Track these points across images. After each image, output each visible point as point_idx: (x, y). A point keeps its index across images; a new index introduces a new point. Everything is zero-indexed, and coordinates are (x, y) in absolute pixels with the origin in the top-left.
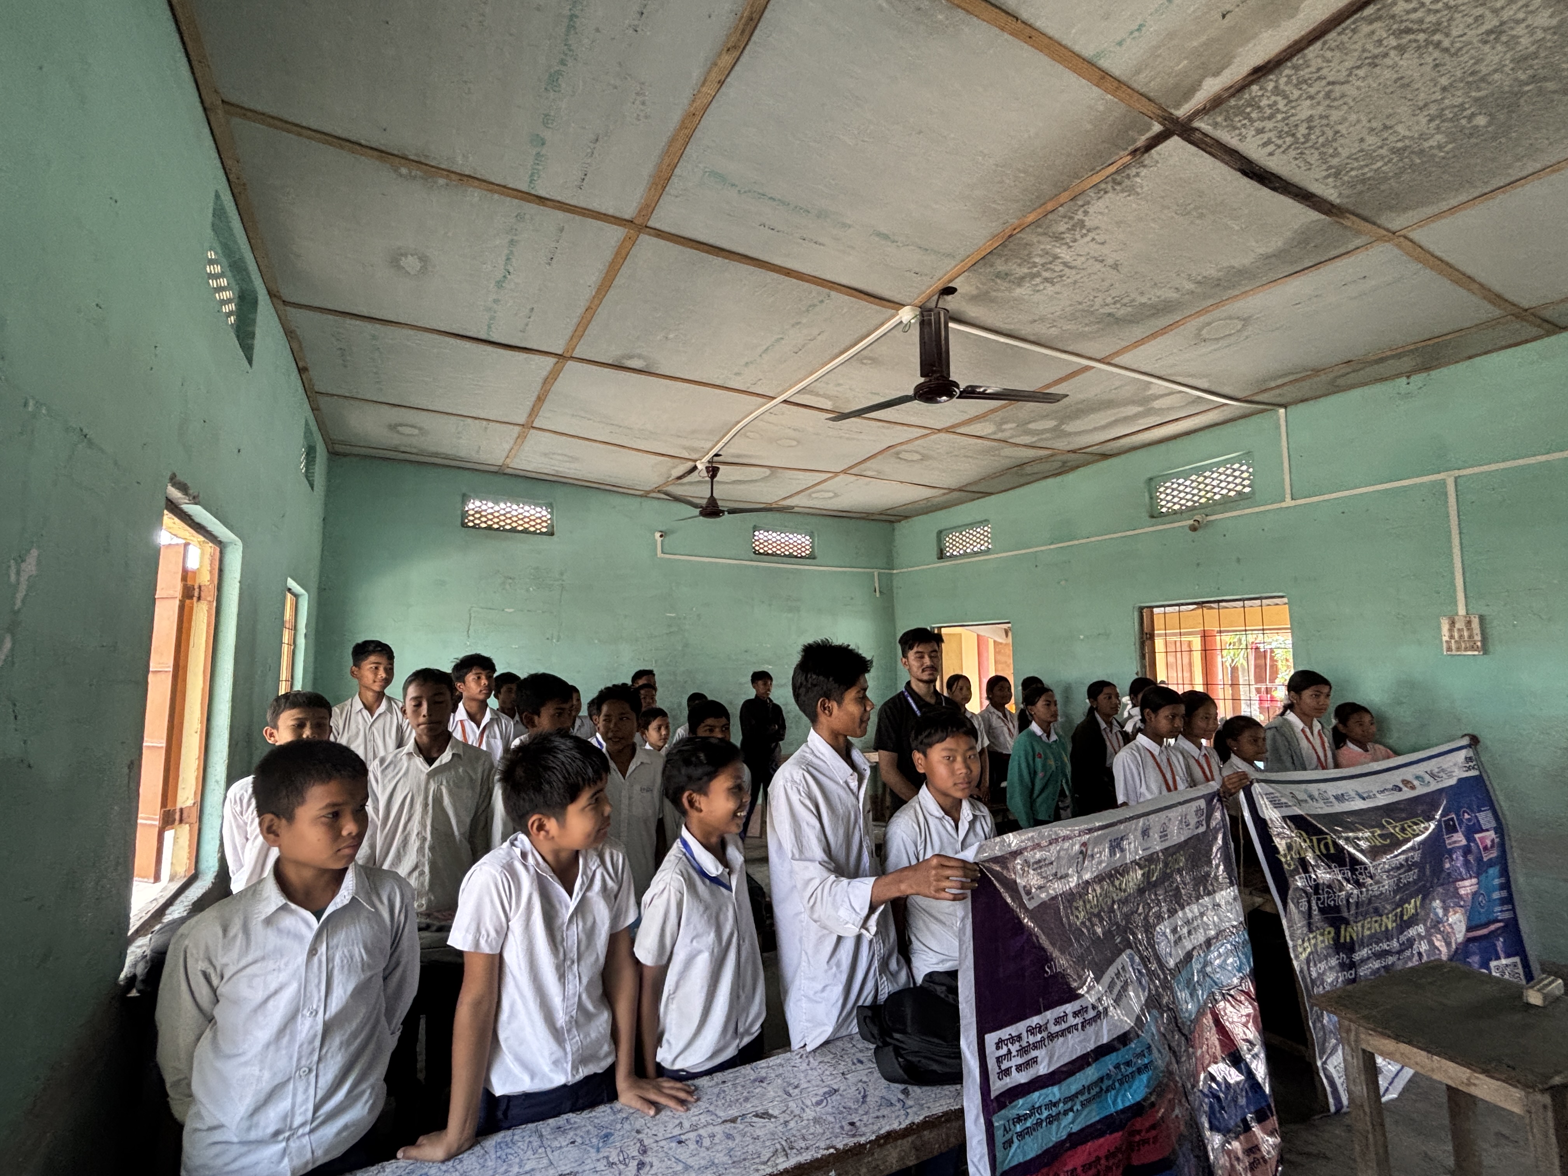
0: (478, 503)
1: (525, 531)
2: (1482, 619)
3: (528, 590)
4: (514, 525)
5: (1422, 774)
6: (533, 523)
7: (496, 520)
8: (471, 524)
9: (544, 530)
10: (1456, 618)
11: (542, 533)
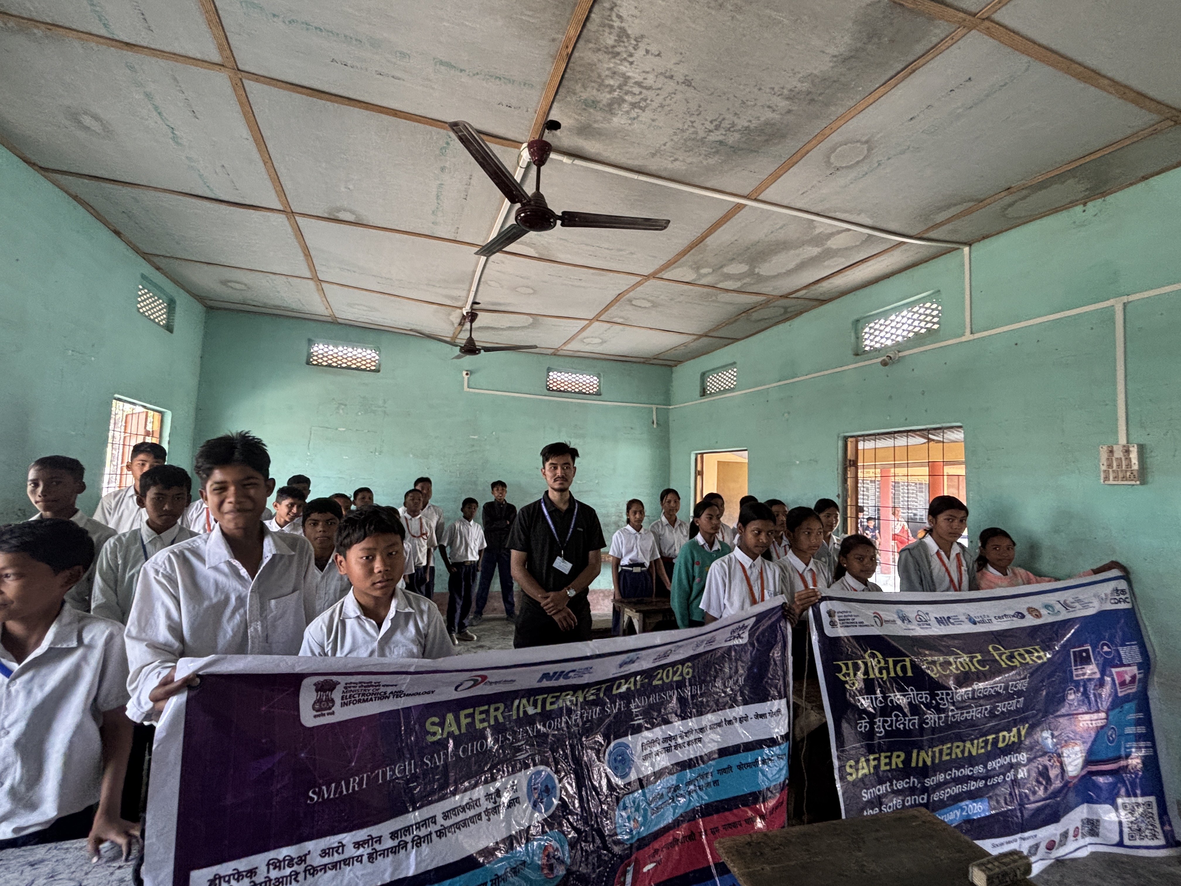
0: (321, 346)
1: (358, 369)
2: (1142, 448)
3: (357, 414)
4: (349, 363)
5: (1053, 602)
6: (364, 363)
7: (335, 360)
8: (315, 363)
9: (373, 368)
10: (1115, 448)
11: (371, 371)
